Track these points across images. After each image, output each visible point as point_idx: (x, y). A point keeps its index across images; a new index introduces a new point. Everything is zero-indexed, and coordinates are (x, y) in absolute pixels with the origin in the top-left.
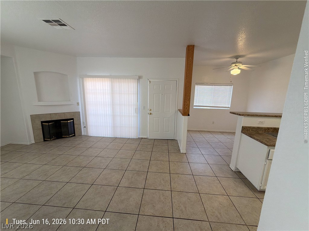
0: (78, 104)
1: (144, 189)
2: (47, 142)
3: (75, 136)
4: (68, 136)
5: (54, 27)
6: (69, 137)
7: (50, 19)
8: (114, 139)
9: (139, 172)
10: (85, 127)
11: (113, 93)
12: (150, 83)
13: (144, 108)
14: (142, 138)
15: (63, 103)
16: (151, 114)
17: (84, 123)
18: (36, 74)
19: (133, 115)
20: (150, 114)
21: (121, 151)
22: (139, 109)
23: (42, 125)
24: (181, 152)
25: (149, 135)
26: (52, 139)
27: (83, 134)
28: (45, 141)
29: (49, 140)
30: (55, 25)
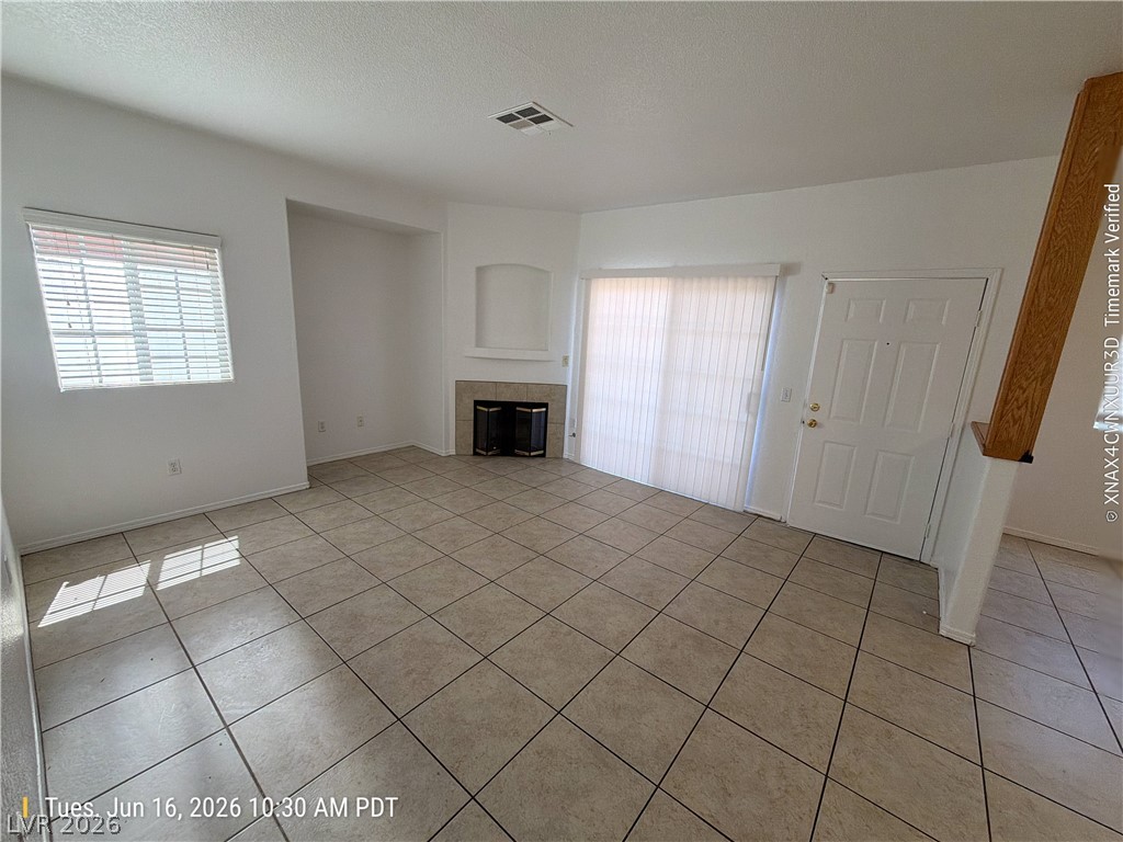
0: (566, 359)
1: (707, 707)
2: (478, 459)
3: (543, 455)
4: (527, 454)
5: (523, 130)
6: (530, 456)
7: (513, 111)
8: (655, 495)
9: (705, 637)
10: (574, 435)
11: (672, 328)
12: (832, 291)
13: (788, 395)
14: (760, 516)
15: (528, 355)
16: (813, 424)
17: (572, 421)
18: (480, 270)
19: (734, 417)
20: (810, 425)
21: (662, 539)
22: (765, 399)
23: (476, 411)
24: (942, 632)
25: (789, 509)
26: (490, 453)
27: (565, 456)
28: (475, 454)
29: (484, 453)
30: (525, 125)
